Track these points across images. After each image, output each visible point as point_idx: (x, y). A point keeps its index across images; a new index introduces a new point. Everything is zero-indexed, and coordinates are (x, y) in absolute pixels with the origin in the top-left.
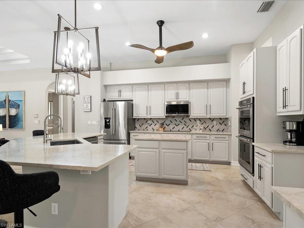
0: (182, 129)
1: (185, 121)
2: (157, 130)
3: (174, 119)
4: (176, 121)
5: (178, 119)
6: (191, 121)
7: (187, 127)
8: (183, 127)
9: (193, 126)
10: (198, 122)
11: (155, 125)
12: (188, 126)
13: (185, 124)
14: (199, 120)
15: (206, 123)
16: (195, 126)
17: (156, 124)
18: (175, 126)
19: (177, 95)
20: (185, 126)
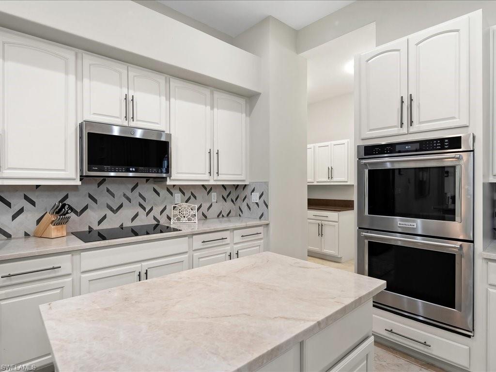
0: (133, 219)
1: (140, 195)
2: (27, 235)
3: (104, 187)
4: (113, 195)
5: (119, 190)
6: (158, 194)
7: (148, 214)
8: (137, 215)
9: (165, 208)
10: (178, 196)
11: (14, 217)
12: (151, 209)
13: (141, 205)
14: (180, 190)
15: (195, 197)
16: (170, 207)
17: (21, 211)
18: (109, 213)
19: (129, 102)
20: (140, 210)
